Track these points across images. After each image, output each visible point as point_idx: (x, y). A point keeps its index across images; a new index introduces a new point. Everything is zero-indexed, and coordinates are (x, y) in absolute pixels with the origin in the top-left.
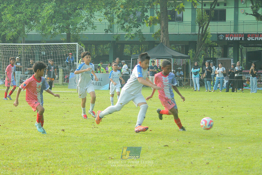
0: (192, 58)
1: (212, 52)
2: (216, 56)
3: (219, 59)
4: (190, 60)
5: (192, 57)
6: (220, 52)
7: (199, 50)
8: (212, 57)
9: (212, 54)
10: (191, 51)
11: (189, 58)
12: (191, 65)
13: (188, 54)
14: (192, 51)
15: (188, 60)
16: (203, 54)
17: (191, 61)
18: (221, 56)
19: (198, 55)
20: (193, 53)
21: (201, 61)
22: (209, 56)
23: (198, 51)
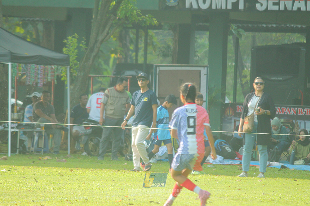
0: (76, 64)
1: (142, 45)
2: (154, 59)
3: (161, 68)
4: (71, 68)
5: (77, 59)
6: (169, 47)
7: (100, 38)
8: (141, 60)
9: (141, 53)
10: (72, 41)
11: (65, 61)
12: (71, 84)
13: (64, 50)
14: (75, 40)
15: (63, 68)
16: (113, 52)
17: (71, 73)
18: (169, 59)
19: (94, 54)
20: (78, 48)
21: (105, 74)
22: (131, 58)
23: (96, 42)
